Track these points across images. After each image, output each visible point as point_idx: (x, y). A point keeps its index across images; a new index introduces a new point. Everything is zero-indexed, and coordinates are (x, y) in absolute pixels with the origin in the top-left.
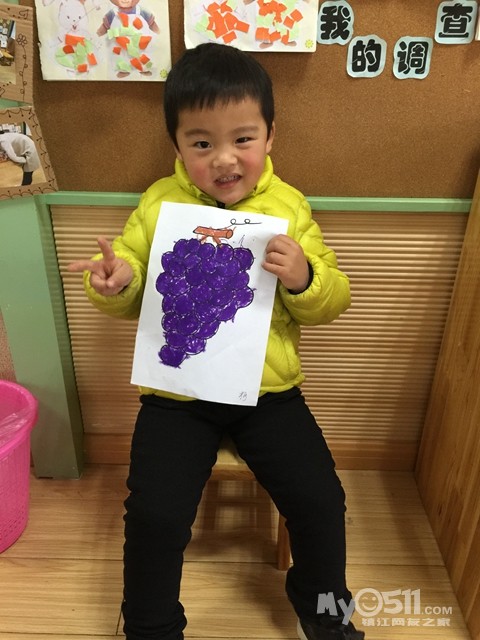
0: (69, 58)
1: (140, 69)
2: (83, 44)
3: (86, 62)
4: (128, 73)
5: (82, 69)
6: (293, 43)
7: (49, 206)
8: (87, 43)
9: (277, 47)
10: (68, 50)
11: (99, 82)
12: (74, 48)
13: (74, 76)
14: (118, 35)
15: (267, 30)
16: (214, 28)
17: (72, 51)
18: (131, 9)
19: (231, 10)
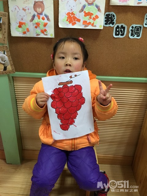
0: (20, 29)
1: (44, 33)
2: (25, 25)
3: (26, 31)
4: (40, 35)
5: (25, 33)
6: (95, 26)
7: (13, 77)
9: (90, 27)
10: (20, 26)
11: (30, 37)
13: (21, 35)
14: (37, 22)
15: (87, 21)
16: (69, 20)
17: (21, 27)
18: (41, 14)
19: (74, 15)
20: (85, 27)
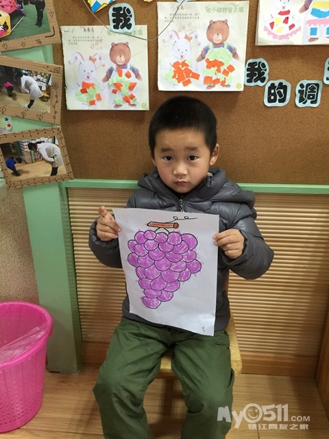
0: (84, 96)
1: (129, 102)
2: (93, 87)
3: (95, 98)
4: (121, 105)
5: (92, 103)
6: (228, 86)
7: (67, 189)
8: (96, 87)
9: (218, 88)
10: (84, 91)
11: (103, 111)
12: (88, 90)
13: (87, 107)
14: (115, 82)
15: (212, 77)
16: (177, 77)
17: (86, 92)
18: (124, 66)
19: (188, 66)
20: (207, 88)
